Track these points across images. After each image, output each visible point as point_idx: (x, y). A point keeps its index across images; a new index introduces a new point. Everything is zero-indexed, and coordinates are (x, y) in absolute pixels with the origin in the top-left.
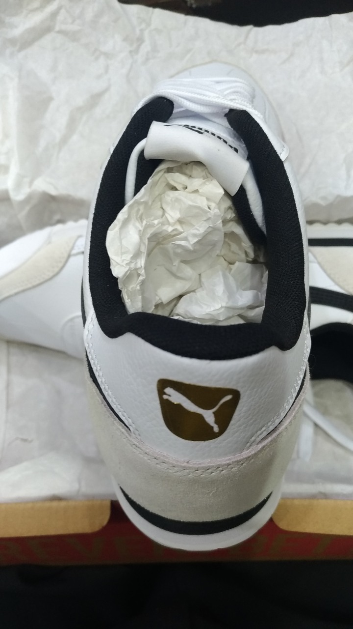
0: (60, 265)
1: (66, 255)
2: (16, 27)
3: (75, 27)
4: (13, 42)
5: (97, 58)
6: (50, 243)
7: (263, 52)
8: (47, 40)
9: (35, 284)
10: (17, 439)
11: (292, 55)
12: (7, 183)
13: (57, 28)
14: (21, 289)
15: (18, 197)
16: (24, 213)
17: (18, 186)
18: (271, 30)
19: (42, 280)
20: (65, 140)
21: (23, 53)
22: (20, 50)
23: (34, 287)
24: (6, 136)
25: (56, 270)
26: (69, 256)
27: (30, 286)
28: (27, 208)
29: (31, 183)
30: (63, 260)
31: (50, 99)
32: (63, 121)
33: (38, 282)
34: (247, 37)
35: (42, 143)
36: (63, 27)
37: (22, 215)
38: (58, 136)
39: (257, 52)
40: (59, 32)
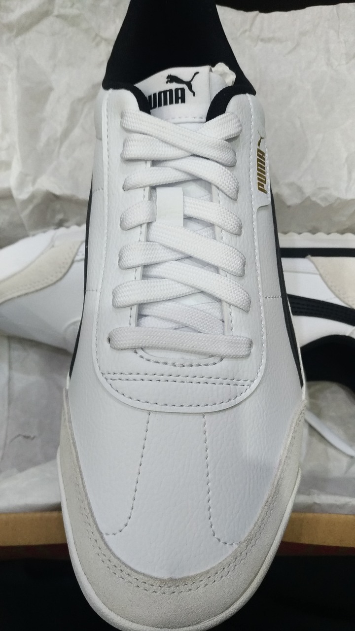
0: (64, 271)
1: (70, 261)
2: (13, 11)
3: (74, 11)
4: (9, 27)
5: (98, 45)
6: (53, 246)
7: (269, 40)
8: (45, 25)
9: (37, 288)
10: (19, 435)
11: (298, 45)
12: (9, 180)
13: (56, 13)
14: (24, 292)
15: (21, 195)
16: (27, 211)
17: (21, 184)
18: (277, 16)
19: (45, 285)
20: (66, 134)
21: (20, 39)
22: (17, 35)
23: (37, 291)
24: (6, 130)
25: (60, 275)
26: (73, 262)
27: (33, 289)
28: (31, 207)
29: (34, 182)
30: (67, 266)
31: (51, 89)
32: (63, 114)
33: (41, 286)
34: (252, 24)
35: (44, 138)
36: (62, 11)
37: (25, 214)
38: (60, 130)
39: (262, 40)
40: (58, 16)
